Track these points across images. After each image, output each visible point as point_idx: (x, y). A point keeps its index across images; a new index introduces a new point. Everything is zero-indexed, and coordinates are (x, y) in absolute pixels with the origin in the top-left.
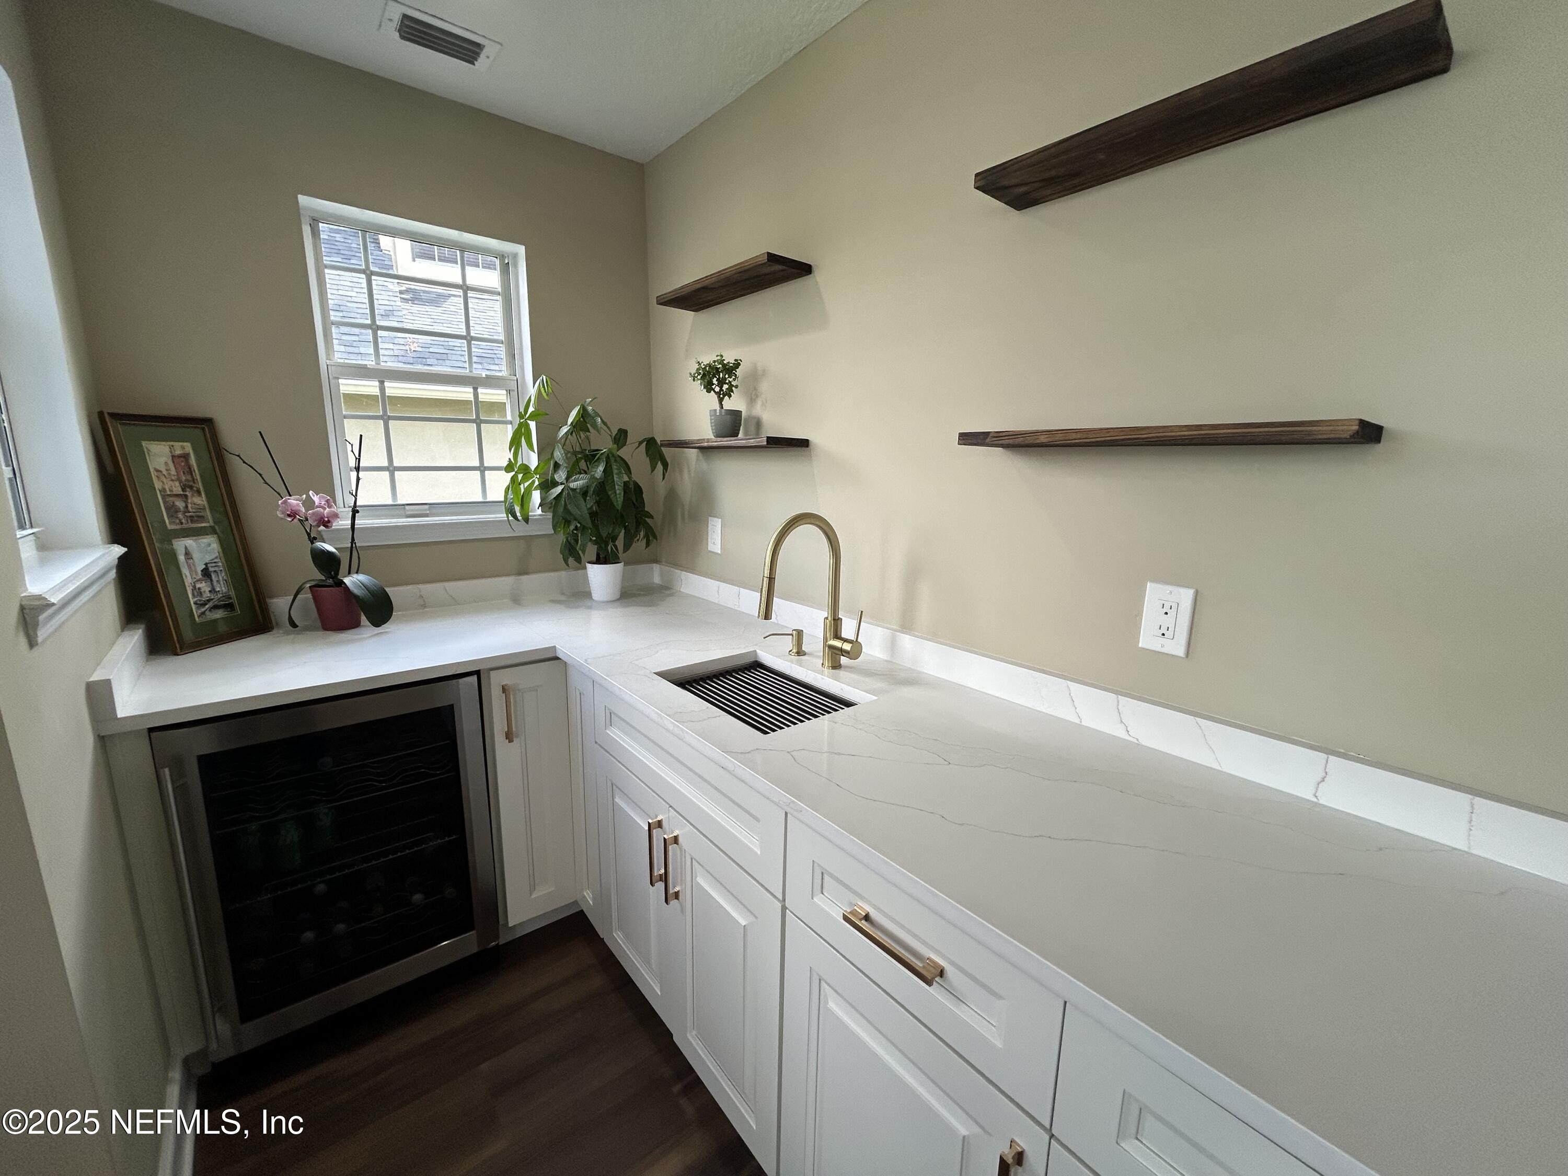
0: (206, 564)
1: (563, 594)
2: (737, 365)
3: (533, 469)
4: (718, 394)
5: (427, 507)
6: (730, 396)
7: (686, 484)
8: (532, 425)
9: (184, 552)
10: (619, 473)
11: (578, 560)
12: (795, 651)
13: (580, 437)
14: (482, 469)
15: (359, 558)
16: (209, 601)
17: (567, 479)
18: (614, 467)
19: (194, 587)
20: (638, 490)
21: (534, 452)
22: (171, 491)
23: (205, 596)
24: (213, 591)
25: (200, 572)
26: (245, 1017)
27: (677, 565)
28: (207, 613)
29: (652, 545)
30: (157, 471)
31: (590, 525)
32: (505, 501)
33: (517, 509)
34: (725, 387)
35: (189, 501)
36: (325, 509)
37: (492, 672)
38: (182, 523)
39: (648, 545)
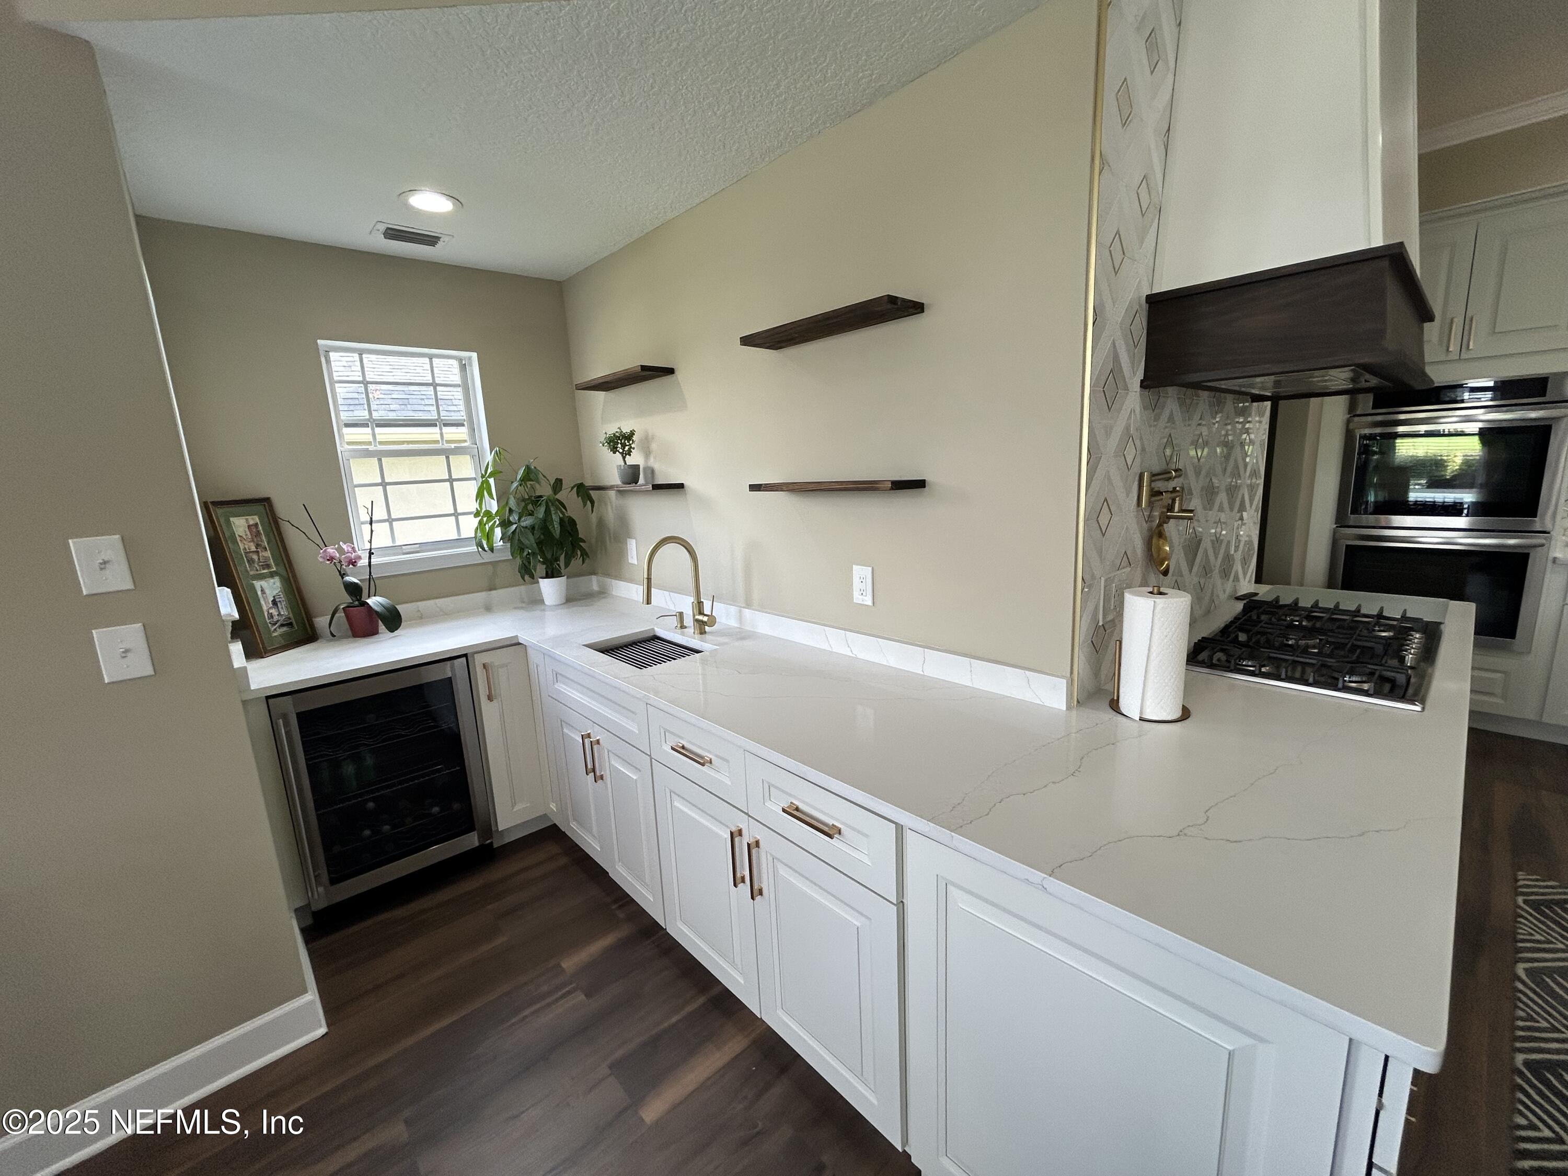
0: (274, 597)
1: (523, 602)
2: (632, 433)
3: (494, 513)
4: (622, 454)
5: (418, 545)
6: (630, 455)
7: (610, 516)
8: (492, 481)
9: (260, 589)
10: (556, 513)
11: (532, 577)
12: (679, 626)
13: (527, 487)
14: (456, 514)
15: (375, 586)
16: (278, 621)
17: (519, 519)
18: (552, 509)
19: (268, 612)
20: (572, 522)
21: (494, 499)
22: (249, 549)
23: (274, 618)
24: (279, 615)
25: (271, 603)
26: (333, 882)
27: (607, 575)
28: (278, 629)
29: (587, 561)
30: (240, 536)
31: (537, 551)
32: (475, 537)
33: (485, 543)
34: (627, 448)
35: (260, 554)
36: (352, 554)
37: (475, 655)
38: (257, 570)
39: (583, 562)
